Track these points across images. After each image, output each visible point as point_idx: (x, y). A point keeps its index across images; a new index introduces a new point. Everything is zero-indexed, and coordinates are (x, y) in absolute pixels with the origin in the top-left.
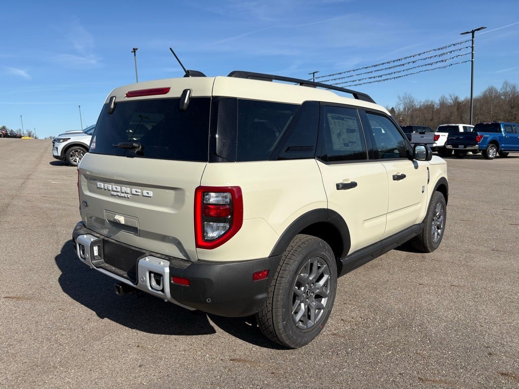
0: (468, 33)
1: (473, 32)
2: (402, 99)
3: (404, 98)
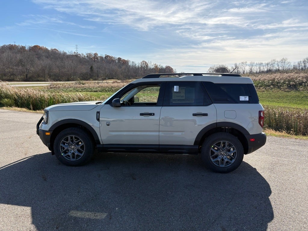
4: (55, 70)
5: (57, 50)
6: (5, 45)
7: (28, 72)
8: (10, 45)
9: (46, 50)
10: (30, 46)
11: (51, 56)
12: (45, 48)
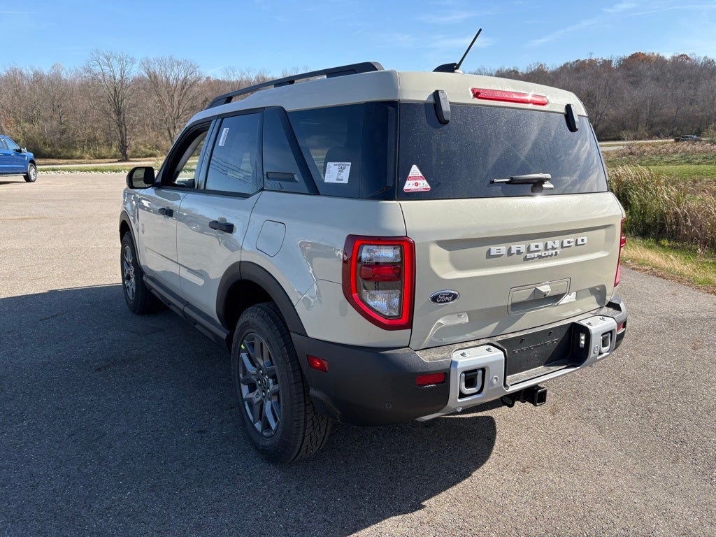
4: (665, 111)
5: (688, 58)
6: (567, 63)
7: (600, 119)
8: (577, 61)
9: (660, 61)
10: (622, 56)
11: (668, 75)
12: (658, 55)
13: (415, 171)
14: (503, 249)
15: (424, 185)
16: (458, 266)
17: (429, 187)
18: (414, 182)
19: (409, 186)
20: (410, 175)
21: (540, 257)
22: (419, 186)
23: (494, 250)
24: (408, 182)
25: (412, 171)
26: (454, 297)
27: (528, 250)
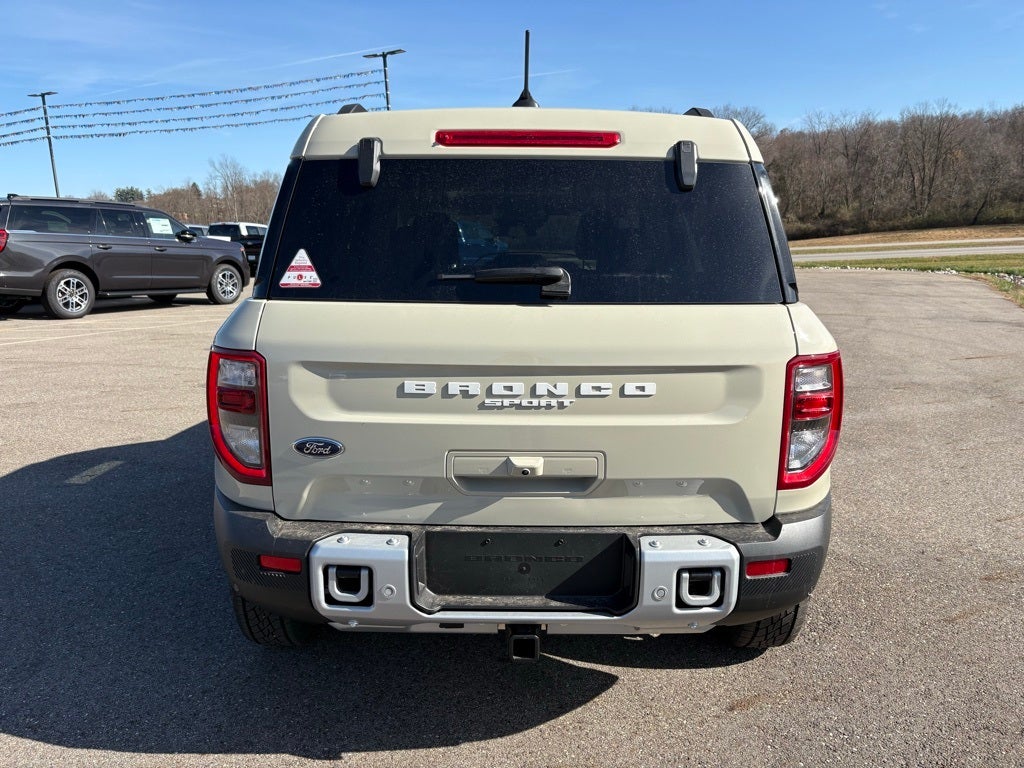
0: (375, 56)
1: (384, 56)
2: (217, 165)
3: (221, 164)
13: (302, 257)
14: (431, 385)
15: (312, 278)
16: (345, 404)
17: (319, 281)
18: (297, 273)
19: (289, 279)
20: (293, 264)
21: (519, 407)
22: (304, 279)
23: (411, 385)
24: (287, 274)
25: (297, 257)
26: (335, 450)
27: (489, 392)
